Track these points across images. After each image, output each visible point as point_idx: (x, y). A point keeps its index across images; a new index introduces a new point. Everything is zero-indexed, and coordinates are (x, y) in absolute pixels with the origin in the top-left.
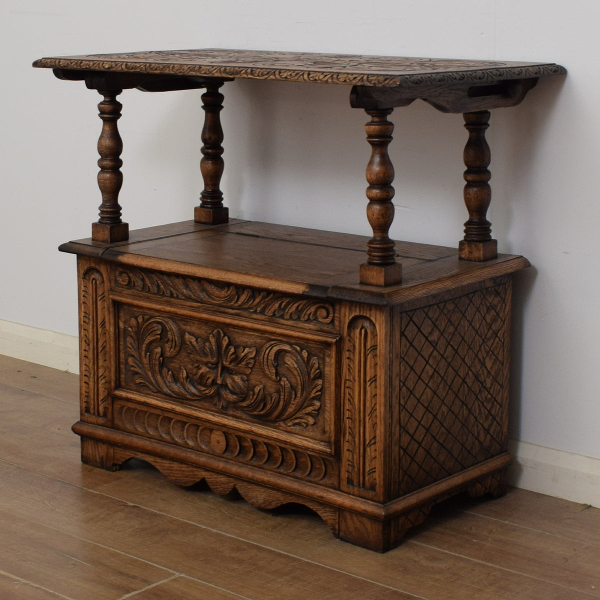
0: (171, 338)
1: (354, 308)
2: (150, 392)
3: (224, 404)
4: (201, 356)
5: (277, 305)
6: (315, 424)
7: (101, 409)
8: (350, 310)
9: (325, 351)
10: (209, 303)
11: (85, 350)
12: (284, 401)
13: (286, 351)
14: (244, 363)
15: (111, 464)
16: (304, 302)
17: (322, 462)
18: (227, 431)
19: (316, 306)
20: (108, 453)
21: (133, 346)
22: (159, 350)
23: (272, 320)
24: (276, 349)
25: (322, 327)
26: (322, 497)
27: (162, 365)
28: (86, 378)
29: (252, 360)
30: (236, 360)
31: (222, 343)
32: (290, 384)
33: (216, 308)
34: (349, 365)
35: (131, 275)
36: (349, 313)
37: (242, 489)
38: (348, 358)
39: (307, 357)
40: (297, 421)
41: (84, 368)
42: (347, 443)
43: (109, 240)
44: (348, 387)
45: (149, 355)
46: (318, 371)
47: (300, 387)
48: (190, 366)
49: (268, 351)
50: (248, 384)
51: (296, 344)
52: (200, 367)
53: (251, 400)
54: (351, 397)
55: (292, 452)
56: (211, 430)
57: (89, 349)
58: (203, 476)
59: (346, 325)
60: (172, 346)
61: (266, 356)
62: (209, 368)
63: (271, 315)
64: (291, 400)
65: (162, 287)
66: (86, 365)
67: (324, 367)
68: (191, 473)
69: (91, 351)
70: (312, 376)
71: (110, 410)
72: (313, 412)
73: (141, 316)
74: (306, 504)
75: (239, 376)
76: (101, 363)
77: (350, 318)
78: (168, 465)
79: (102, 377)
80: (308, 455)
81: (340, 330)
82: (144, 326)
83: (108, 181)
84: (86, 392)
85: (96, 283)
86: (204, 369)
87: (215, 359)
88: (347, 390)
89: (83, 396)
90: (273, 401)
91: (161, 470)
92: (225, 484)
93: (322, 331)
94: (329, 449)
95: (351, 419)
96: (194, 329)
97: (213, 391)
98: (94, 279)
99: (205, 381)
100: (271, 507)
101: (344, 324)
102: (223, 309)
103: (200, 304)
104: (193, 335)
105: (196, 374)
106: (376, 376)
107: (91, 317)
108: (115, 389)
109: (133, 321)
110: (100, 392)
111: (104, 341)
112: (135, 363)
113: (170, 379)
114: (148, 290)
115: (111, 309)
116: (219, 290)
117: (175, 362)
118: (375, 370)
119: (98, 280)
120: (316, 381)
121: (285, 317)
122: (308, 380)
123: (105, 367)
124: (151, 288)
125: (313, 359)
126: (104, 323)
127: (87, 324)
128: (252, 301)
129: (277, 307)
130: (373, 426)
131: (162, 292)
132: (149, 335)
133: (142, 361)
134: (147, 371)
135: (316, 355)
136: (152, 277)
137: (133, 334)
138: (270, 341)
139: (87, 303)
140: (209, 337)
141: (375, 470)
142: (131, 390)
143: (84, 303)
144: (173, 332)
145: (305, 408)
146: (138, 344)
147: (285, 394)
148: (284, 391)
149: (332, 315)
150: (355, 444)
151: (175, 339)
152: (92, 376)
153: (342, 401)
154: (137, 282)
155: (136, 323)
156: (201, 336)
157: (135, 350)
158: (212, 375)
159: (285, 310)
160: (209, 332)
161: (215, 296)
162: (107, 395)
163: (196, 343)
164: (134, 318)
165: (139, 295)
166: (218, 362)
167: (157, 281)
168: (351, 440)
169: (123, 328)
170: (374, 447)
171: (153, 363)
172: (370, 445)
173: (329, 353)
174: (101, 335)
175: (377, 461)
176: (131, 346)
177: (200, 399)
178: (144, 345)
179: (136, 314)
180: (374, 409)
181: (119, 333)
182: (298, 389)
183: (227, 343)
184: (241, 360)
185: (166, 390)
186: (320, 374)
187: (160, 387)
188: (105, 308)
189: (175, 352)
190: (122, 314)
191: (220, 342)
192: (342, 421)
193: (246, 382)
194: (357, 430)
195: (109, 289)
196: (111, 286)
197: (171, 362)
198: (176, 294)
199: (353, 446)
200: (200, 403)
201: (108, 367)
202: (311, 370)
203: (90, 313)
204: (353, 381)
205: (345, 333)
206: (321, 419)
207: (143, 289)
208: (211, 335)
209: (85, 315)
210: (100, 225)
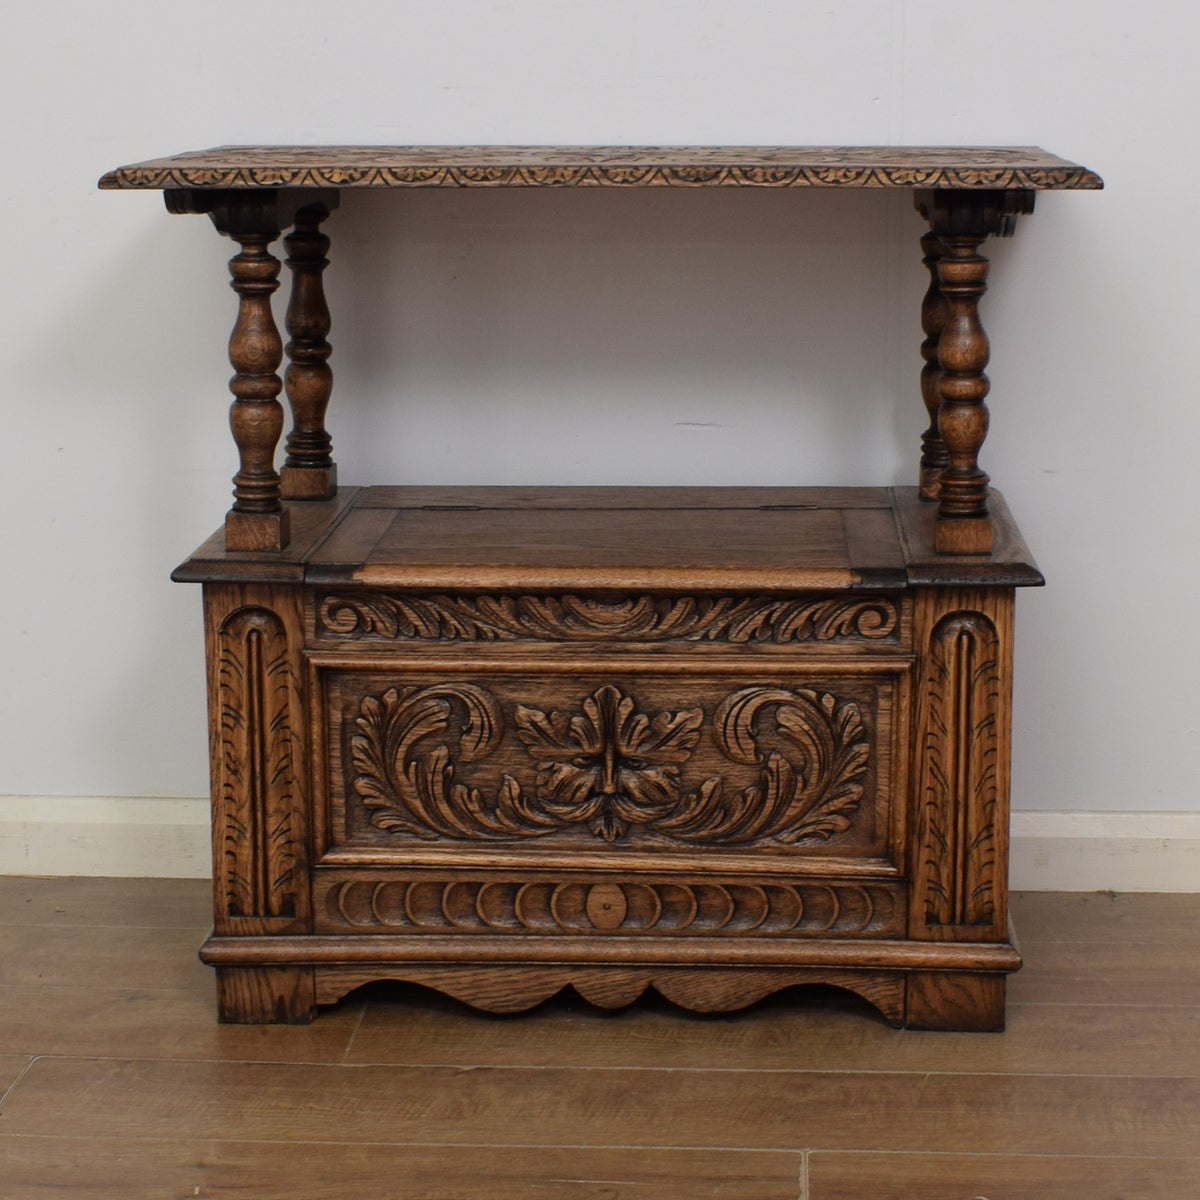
0: (478, 722)
1: (946, 602)
2: (419, 841)
3: (620, 830)
4: (556, 745)
5: (759, 619)
6: (850, 827)
7: (275, 901)
8: (938, 605)
9: (875, 689)
10: (582, 638)
11: (227, 785)
12: (776, 799)
13: (779, 704)
14: (673, 742)
15: (307, 1008)
16: (828, 604)
17: (866, 895)
18: (626, 883)
19: (854, 609)
20: (297, 987)
21: (370, 757)
22: (443, 752)
23: (745, 649)
24: (756, 702)
25: (868, 646)
26: (877, 959)
27: (449, 782)
28: (230, 842)
29: (694, 733)
30: (655, 738)
31: (616, 711)
32: (791, 764)
33: (602, 645)
34: (932, 706)
35: (364, 609)
36: (936, 609)
37: (668, 985)
38: (931, 694)
39: (834, 707)
40: (809, 829)
41: (225, 821)
42: (927, 850)
43: (279, 546)
44: (929, 748)
45: (416, 766)
46: (860, 728)
47: (816, 766)
48: (525, 772)
49: (736, 710)
50: (682, 781)
51: (805, 686)
52: (555, 768)
53: (694, 809)
54: (936, 764)
55: (794, 891)
56: (587, 889)
57: (240, 781)
58: (568, 982)
59: (928, 634)
60: (481, 737)
61: (731, 721)
62: (580, 766)
63: (747, 639)
64: (794, 793)
65: (454, 622)
66: (229, 815)
67: (874, 720)
68: (534, 983)
69: (246, 784)
70: (846, 740)
71: (304, 897)
72: (848, 806)
73: (392, 690)
74: (829, 982)
75: (659, 769)
76: (272, 806)
77: (938, 619)
78: (469, 979)
79: (277, 833)
80: (832, 887)
81: (913, 645)
82: (401, 710)
83: (268, 423)
84: (230, 873)
85: (259, 640)
86: (566, 770)
87: (598, 746)
88: (929, 753)
89: (224, 882)
90: (748, 803)
91: (452, 994)
92: (627, 984)
93: (870, 652)
94: (893, 866)
95: (934, 804)
96: (536, 696)
97: (592, 810)
98: (253, 631)
99: (569, 795)
100: (743, 1005)
101: (922, 633)
102: (619, 646)
103: (558, 644)
104: (536, 707)
105: (546, 784)
106: (993, 715)
107: (244, 713)
108: (326, 851)
109: (370, 703)
110: (272, 866)
111: (283, 756)
112: (375, 788)
113: (476, 805)
114: (412, 634)
115: (314, 687)
116: (610, 609)
117: (486, 769)
118: (990, 705)
119: (265, 631)
120: (856, 748)
121: (780, 638)
122: (836, 750)
123: (283, 812)
124: (422, 628)
125: (848, 709)
126: (281, 719)
127: (232, 729)
128: (695, 620)
129: (760, 622)
130: (984, 808)
131: (454, 632)
132: (414, 726)
133: (394, 782)
134: (408, 799)
135: (853, 700)
136: (425, 607)
137: (368, 729)
138: (740, 690)
139: (233, 684)
140: (582, 705)
141: (988, 886)
142: (366, 845)
143: (222, 685)
144: (485, 709)
145: (826, 802)
146: (383, 749)
147: (778, 784)
148: (775, 778)
149: (894, 620)
150: (943, 850)
151: (489, 721)
152: (248, 835)
153: (917, 774)
154: (383, 622)
155: (379, 706)
156: (560, 707)
157: (373, 762)
158: (588, 779)
159: (779, 626)
160: (579, 695)
161: (598, 623)
162: (295, 867)
163: (545, 722)
164: (372, 697)
165: (388, 647)
166: (605, 751)
167: (439, 613)
168: (934, 843)
169: (340, 721)
170: (985, 845)
171: (426, 781)
172: (978, 842)
173: (889, 690)
174: (273, 745)
175: (995, 868)
176: (362, 756)
177: (556, 832)
178: (402, 749)
179: (380, 688)
180: (987, 776)
181: (329, 734)
182: (812, 769)
183: (630, 709)
184: (666, 737)
185: (464, 830)
186: (865, 732)
187: (446, 827)
188: (286, 687)
189: (488, 748)
190: (336, 694)
191: (612, 711)
192: (916, 812)
193: (677, 779)
194: (950, 821)
195: (301, 647)
196: (304, 640)
197: (476, 770)
198: (493, 631)
199: (938, 853)
200: (555, 839)
201: (296, 810)
202: (843, 729)
203: (240, 706)
204: (940, 734)
205: (926, 648)
206: (864, 816)
207: (398, 633)
208: (589, 700)
209: (228, 711)
210: (251, 517)
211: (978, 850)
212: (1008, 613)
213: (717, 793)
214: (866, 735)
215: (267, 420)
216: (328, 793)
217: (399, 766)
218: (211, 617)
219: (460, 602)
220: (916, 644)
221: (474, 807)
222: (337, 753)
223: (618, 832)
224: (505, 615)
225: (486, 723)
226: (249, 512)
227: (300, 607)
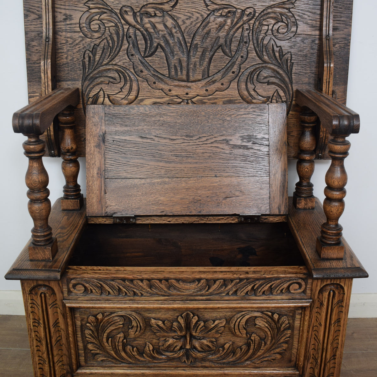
0: (135, 325)
2: (114, 365)
3: (192, 360)
4: (167, 332)
5: (250, 287)
6: (282, 358)
9: (295, 312)
10: (177, 295)
11: (37, 346)
12: (254, 349)
13: (256, 317)
14: (214, 331)
16: (278, 282)
19: (288, 283)
21: (93, 337)
22: (122, 335)
23: (243, 299)
24: (247, 317)
25: (293, 297)
27: (124, 346)
28: (40, 365)
29: (222, 328)
30: (207, 329)
31: (191, 320)
32: (260, 337)
33: (185, 298)
34: (317, 317)
35: (87, 285)
36: (321, 283)
38: (316, 312)
39: (278, 318)
40: (266, 359)
41: (37, 358)
42: (310, 364)
43: (51, 258)
44: (314, 331)
45: (111, 340)
46: (288, 325)
47: (270, 338)
48: (155, 341)
49: (239, 320)
50: (217, 343)
51: (267, 311)
52: (167, 340)
53: (221, 353)
54: (316, 336)
57: (42, 345)
59: (317, 292)
60: (137, 330)
61: (237, 323)
62: (176, 339)
63: (244, 295)
64: (261, 347)
66: (39, 356)
67: (294, 322)
69: (44, 346)
70: (282, 329)
72: (281, 351)
73: (100, 314)
75: (208, 339)
77: (322, 286)
79: (58, 362)
81: (311, 296)
82: (104, 321)
83: (44, 211)
84: (41, 375)
85: (45, 296)
86: (171, 341)
87: (184, 333)
88: (314, 333)
90: (243, 351)
93: (294, 299)
94: (298, 371)
95: (315, 349)
96: (159, 315)
97: (181, 354)
98: (42, 293)
99: (172, 349)
101: (315, 291)
102: (192, 298)
103: (167, 297)
104: (159, 319)
105: (163, 345)
106: (340, 319)
107: (41, 321)
108: (77, 369)
109: (91, 318)
110: (57, 373)
111: (58, 335)
112: (95, 347)
113: (136, 353)
114: (107, 294)
115: (68, 315)
116: (189, 284)
117: (139, 340)
118: (339, 315)
119: (47, 293)
120: (286, 332)
121: (258, 294)
122: (278, 332)
123: (60, 355)
124: (111, 292)
125: (284, 318)
126: (56, 324)
127: (37, 327)
128: (224, 288)
129: (250, 289)
130: (333, 349)
131: (125, 293)
132: (110, 326)
133: (103, 345)
134: (109, 351)
135: (286, 315)
136: (112, 284)
137: (91, 328)
138: (241, 312)
139: (36, 311)
140: (177, 318)
141: (332, 374)
142: (93, 367)
143: (31, 312)
144: (138, 320)
145: (272, 350)
146: (98, 333)
147: (255, 345)
148: (254, 343)
149: (304, 287)
150: (316, 364)
151: (140, 325)
152: (47, 363)
153: (309, 340)
154: (95, 290)
155: (95, 319)
156: (168, 319)
157: (94, 338)
158: (180, 344)
159: (258, 290)
160: (176, 315)
161: (184, 290)
162: (66, 373)
163: (163, 325)
164: (92, 316)
165: (98, 299)
166: (186, 334)
167: (118, 286)
168: (313, 361)
169: (80, 325)
170: (332, 361)
171: (116, 345)
172: (330, 361)
173: (300, 312)
174: (54, 333)
175: (336, 369)
176: (90, 337)
177: (168, 361)
178: (105, 334)
179: (95, 313)
180: (335, 339)
181: (76, 329)
182: (268, 339)
183: (197, 320)
184: (210, 330)
185: (131, 361)
186: (290, 326)
187: (124, 360)
188: (57, 312)
189: (140, 334)
190: (78, 315)
191: (189, 321)
192: (308, 352)
193: (215, 343)
194: (320, 355)
195: (62, 299)
196: (63, 297)
197: (135, 340)
198: (141, 293)
199: (314, 364)
200: (167, 363)
201: (65, 355)
202: (281, 325)
203: (40, 319)
204: (319, 326)
205: (316, 297)
206: (287, 354)
207: (102, 293)
208: (180, 317)
209: (35, 321)
210: (39, 247)
211: (330, 364)
212: (350, 284)
213: (231, 348)
214: (291, 327)
215: (43, 209)
216: (77, 350)
217: (105, 340)
218: (25, 288)
219: (127, 282)
220: (312, 296)
221: (135, 353)
222: (79, 336)
223: (191, 361)
224: (145, 287)
225: (139, 325)
226: (38, 245)
227: (61, 285)
